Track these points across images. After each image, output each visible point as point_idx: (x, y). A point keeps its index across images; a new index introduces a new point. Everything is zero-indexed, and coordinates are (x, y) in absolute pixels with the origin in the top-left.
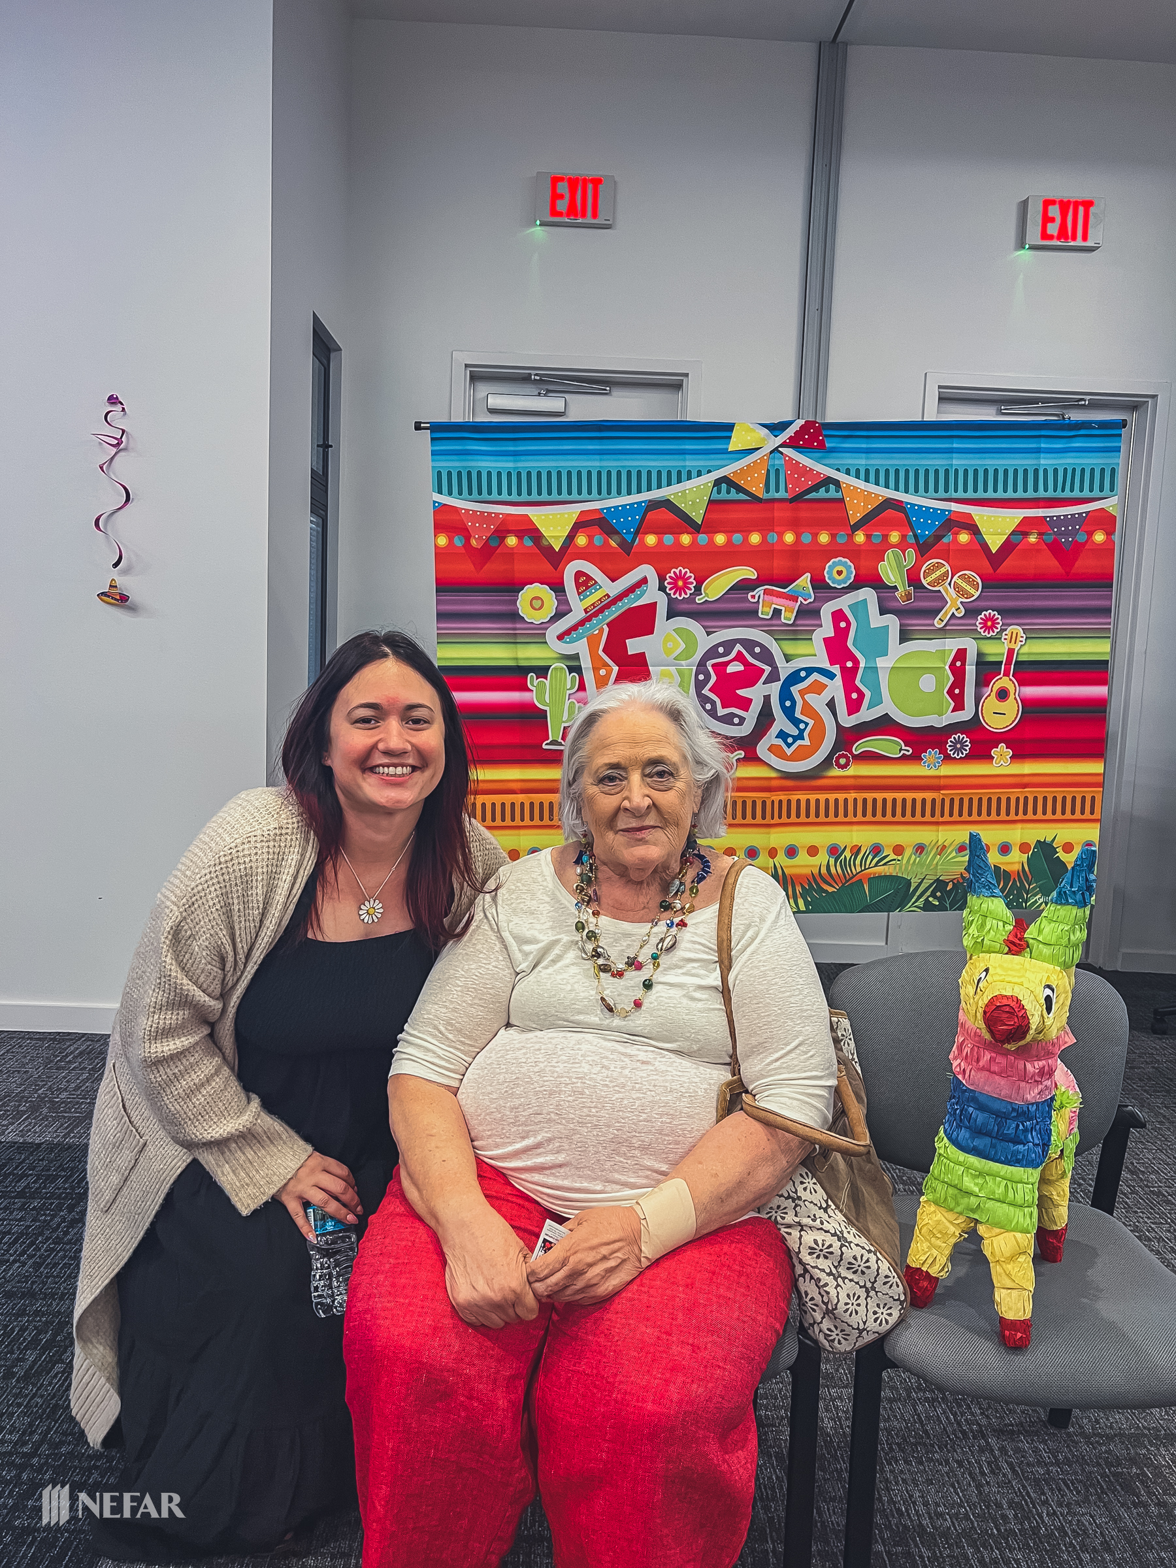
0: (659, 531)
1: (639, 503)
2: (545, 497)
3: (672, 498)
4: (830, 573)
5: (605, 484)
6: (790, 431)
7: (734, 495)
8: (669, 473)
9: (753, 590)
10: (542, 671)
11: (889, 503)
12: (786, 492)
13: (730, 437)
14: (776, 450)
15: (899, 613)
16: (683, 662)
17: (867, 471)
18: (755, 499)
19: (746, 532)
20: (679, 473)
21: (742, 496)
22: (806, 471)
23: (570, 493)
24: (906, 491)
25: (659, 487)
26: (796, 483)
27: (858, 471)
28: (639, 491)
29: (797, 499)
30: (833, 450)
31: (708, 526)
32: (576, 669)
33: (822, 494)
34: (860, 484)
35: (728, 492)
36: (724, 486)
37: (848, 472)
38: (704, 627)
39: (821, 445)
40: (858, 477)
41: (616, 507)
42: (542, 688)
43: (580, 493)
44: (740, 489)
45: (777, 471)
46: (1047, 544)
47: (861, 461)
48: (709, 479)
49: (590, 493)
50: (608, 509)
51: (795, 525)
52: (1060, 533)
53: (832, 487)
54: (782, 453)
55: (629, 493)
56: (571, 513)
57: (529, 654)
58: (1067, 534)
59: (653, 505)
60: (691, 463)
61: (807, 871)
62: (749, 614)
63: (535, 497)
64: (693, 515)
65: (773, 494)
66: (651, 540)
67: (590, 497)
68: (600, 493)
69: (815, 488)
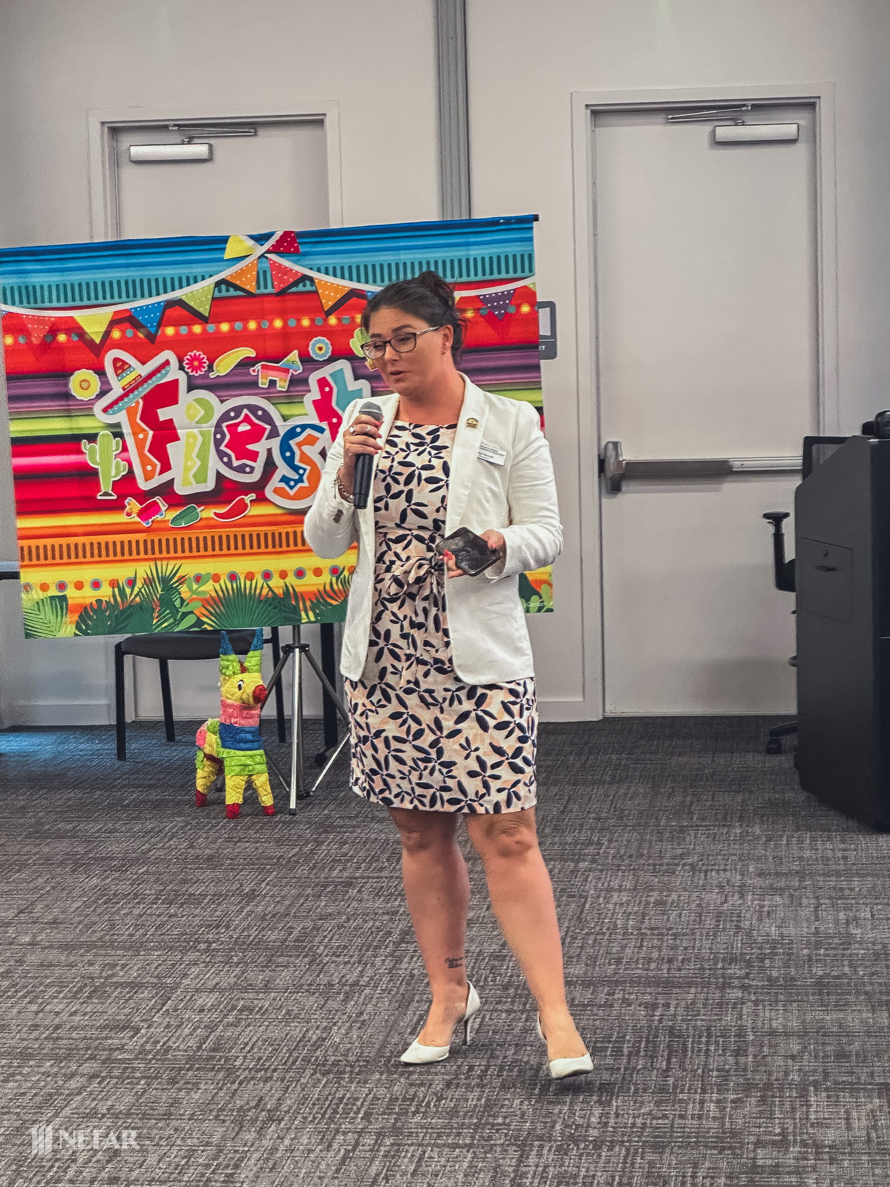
0: (176, 324)
1: (159, 303)
2: (86, 302)
3: (184, 298)
4: (313, 349)
5: (133, 289)
6: (272, 241)
7: (232, 292)
8: (180, 279)
9: (253, 365)
10: (92, 438)
11: (353, 293)
12: (273, 287)
13: (225, 249)
14: (262, 256)
15: (369, 378)
16: (203, 425)
17: (334, 268)
18: (250, 295)
19: (245, 321)
20: (188, 278)
21: (239, 293)
22: (287, 271)
23: (104, 298)
24: (367, 282)
25: (173, 290)
26: (281, 280)
27: (327, 269)
28: (158, 294)
29: (282, 293)
30: (306, 254)
31: (215, 317)
32: (118, 435)
33: (301, 288)
34: (330, 279)
35: (228, 291)
36: (223, 287)
37: (319, 270)
38: (218, 397)
39: (297, 251)
40: (327, 273)
41: (141, 307)
42: (93, 452)
43: (112, 297)
44: (237, 288)
45: (265, 272)
46: (483, 317)
47: (330, 261)
48: (210, 282)
49: (120, 297)
50: (135, 308)
51: (283, 314)
52: (493, 307)
53: (308, 283)
54: (267, 258)
55: (150, 296)
56: (107, 313)
57: (83, 425)
58: (499, 307)
59: (170, 304)
60: (197, 270)
61: (314, 589)
62: (251, 385)
63: (78, 303)
64: (201, 310)
65: (263, 291)
66: (170, 331)
67: (120, 300)
68: (128, 296)
69: (295, 284)
